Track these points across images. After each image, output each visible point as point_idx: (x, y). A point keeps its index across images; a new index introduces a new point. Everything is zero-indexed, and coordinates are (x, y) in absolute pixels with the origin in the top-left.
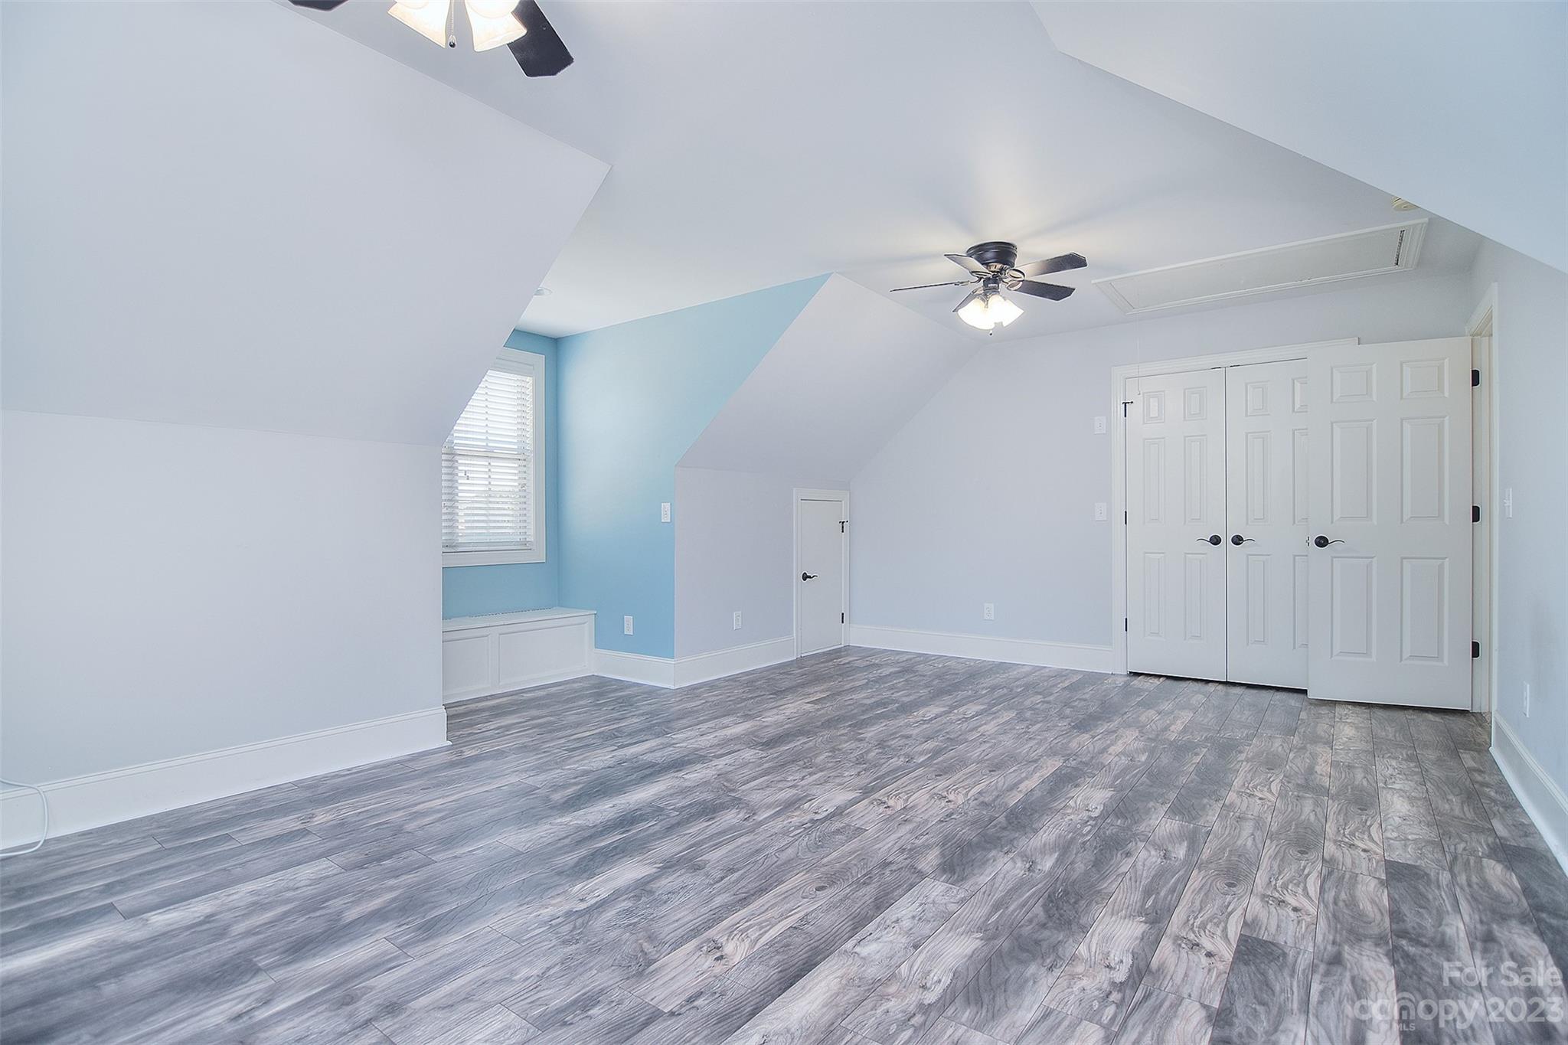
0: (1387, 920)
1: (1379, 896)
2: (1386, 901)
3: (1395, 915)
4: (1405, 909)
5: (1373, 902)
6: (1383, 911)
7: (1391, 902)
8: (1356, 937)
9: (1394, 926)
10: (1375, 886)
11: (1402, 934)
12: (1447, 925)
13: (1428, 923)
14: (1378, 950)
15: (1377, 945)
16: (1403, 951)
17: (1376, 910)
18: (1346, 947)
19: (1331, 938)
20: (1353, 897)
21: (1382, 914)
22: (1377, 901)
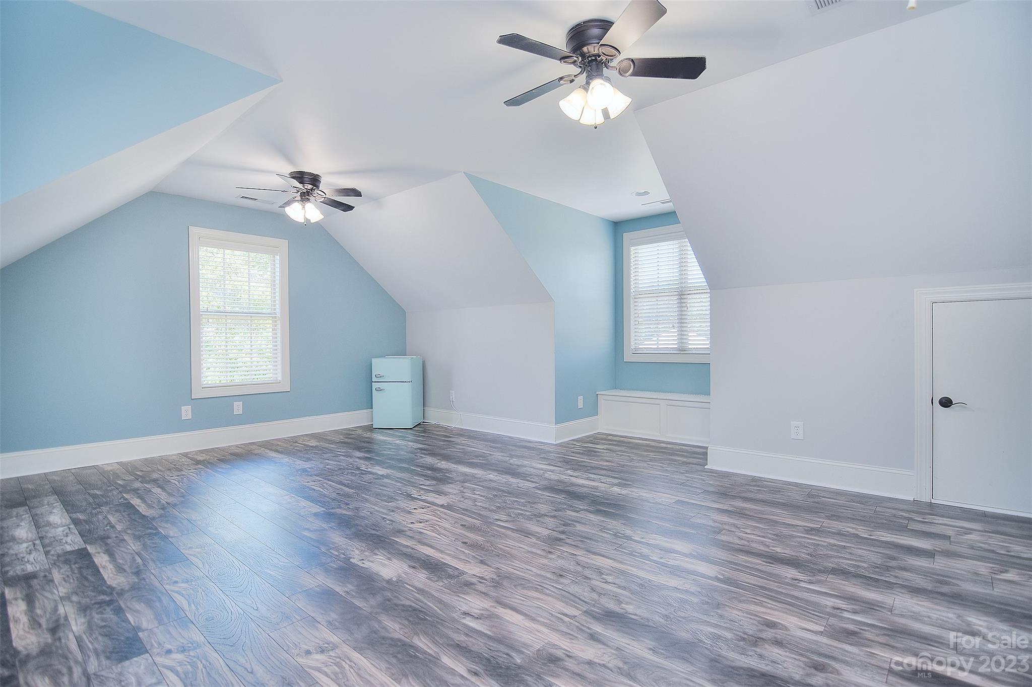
0: (123, 606)
1: (136, 618)
2: (130, 617)
3: (119, 611)
4: (115, 618)
5: (138, 611)
6: (127, 609)
7: (126, 618)
8: (133, 588)
9: (117, 604)
10: (142, 623)
11: (109, 603)
12: (84, 623)
13: (97, 617)
14: (120, 588)
15: (122, 590)
16: (106, 595)
17: (132, 607)
18: (136, 580)
19: (147, 580)
20: (151, 608)
21: (128, 607)
22: (135, 613)
